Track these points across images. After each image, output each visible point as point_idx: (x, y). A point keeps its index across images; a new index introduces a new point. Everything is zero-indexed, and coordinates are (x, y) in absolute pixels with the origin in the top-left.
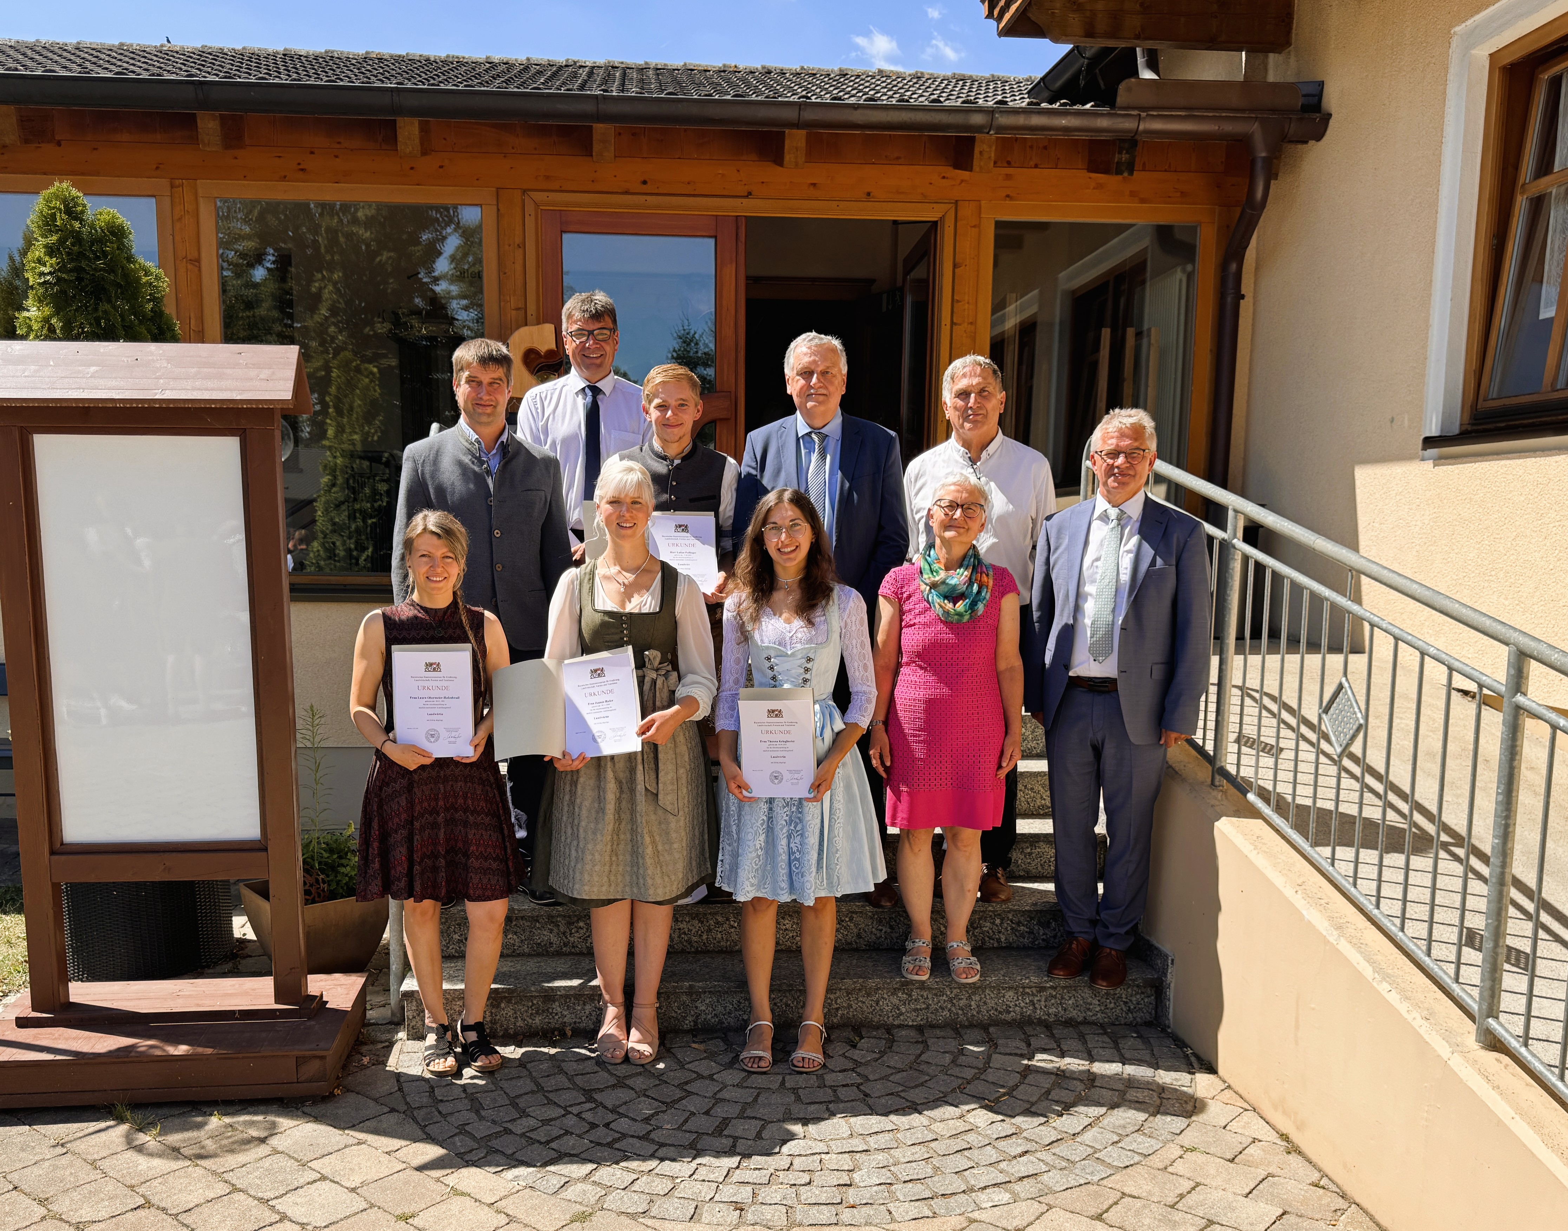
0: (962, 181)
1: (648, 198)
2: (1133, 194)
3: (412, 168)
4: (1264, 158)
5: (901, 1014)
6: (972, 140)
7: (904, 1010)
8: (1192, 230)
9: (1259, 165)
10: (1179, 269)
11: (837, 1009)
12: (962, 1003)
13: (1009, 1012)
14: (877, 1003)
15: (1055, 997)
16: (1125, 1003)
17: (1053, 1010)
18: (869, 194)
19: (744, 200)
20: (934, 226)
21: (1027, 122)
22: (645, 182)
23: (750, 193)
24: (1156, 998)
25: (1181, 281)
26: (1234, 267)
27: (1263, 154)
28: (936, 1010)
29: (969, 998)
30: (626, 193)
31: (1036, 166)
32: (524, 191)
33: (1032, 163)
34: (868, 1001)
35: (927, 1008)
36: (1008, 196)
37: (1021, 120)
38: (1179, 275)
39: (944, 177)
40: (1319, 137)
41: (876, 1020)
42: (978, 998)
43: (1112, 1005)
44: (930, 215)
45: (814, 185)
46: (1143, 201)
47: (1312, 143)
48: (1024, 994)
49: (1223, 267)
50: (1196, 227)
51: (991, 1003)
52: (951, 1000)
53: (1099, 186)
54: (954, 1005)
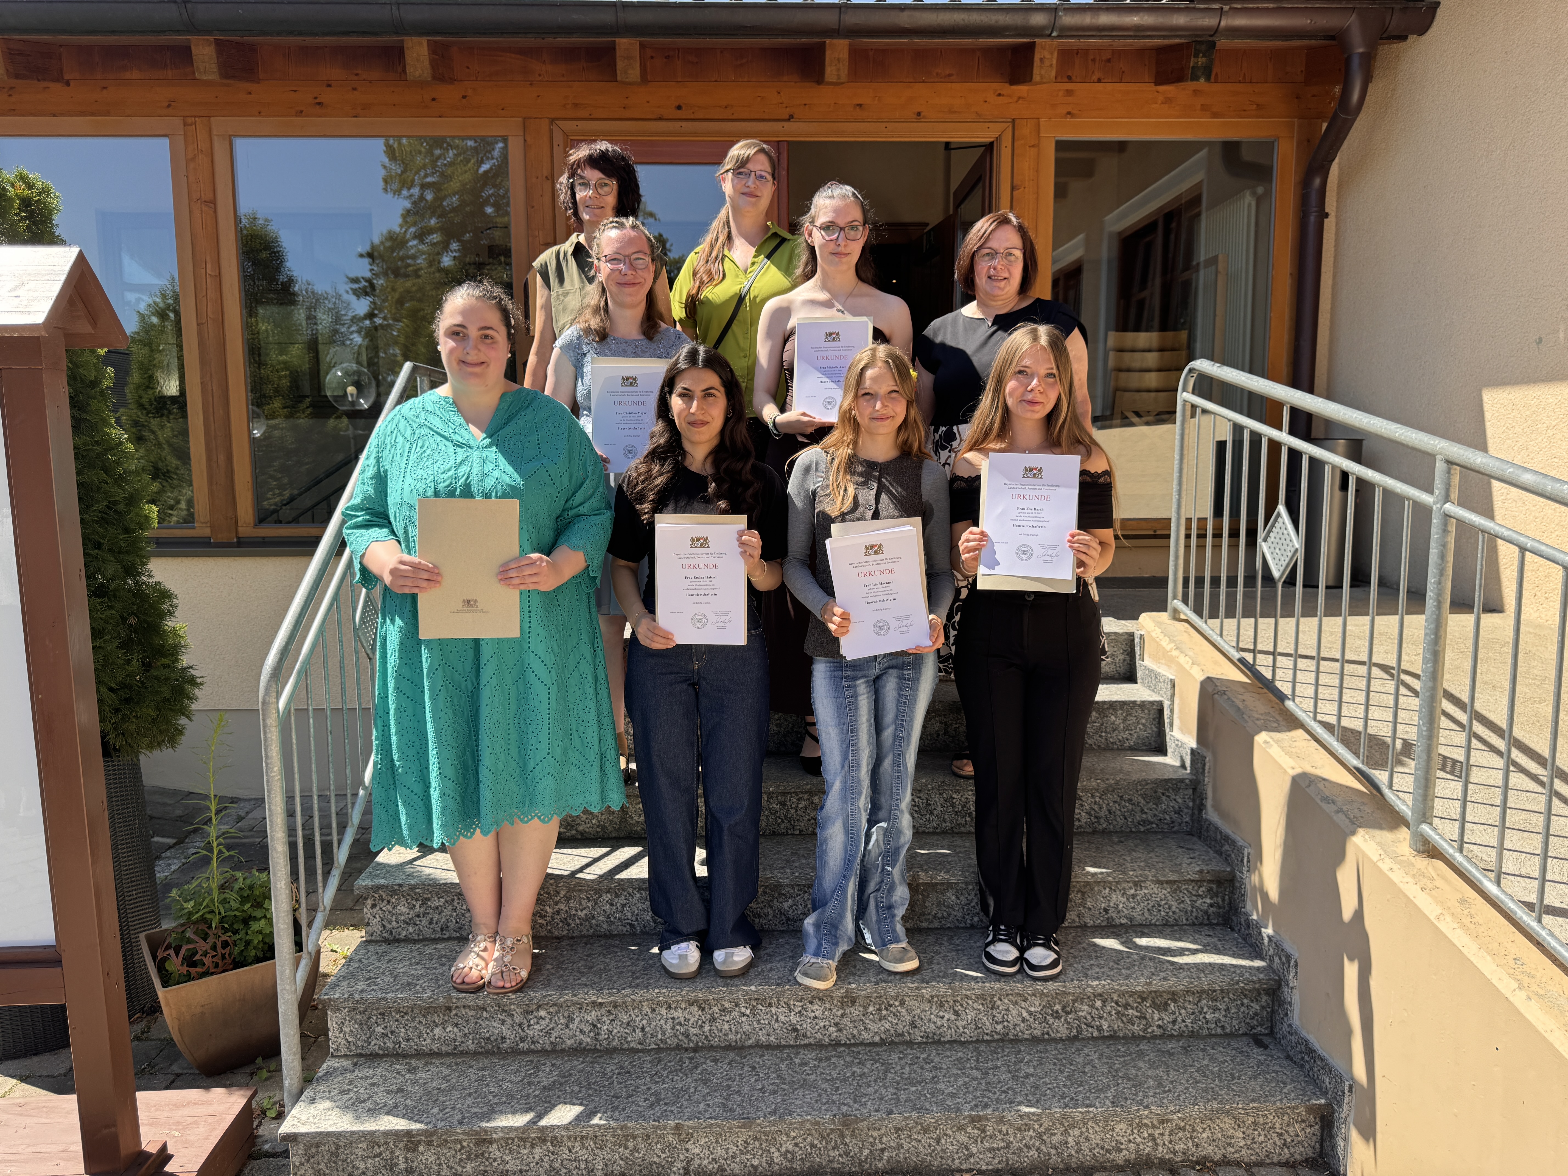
0: (1019, 98)
1: (684, 124)
2: (1204, 108)
3: (434, 99)
4: (1361, 54)
5: (972, 1155)
6: (1031, 47)
7: (974, 1150)
8: (1268, 147)
9: (1356, 62)
10: (1248, 193)
11: (883, 1150)
12: (1055, 1139)
13: (1120, 1151)
14: (938, 1143)
15: (1183, 1129)
16: (1280, 1135)
17: (1180, 1147)
18: (919, 114)
19: (786, 124)
20: (989, 147)
21: (1094, 21)
22: (679, 108)
23: (791, 117)
24: (1322, 1128)
25: (1250, 205)
26: (1317, 181)
27: (1361, 50)
28: (1020, 1149)
29: (1066, 1132)
30: (661, 119)
31: (1099, 81)
32: (552, 120)
33: (1095, 78)
34: (925, 1140)
35: (1008, 1147)
36: (1069, 113)
37: (1087, 19)
38: (1248, 200)
39: (999, 95)
40: (1423, 29)
41: (936, 1163)
42: (1077, 1132)
43: (1262, 1138)
44: (985, 137)
45: (860, 105)
46: (1215, 115)
47: (1412, 38)
48: (1140, 1126)
49: (1305, 183)
50: (1273, 143)
51: (1096, 1139)
52: (1040, 1136)
53: (1168, 101)
54: (1044, 1142)
